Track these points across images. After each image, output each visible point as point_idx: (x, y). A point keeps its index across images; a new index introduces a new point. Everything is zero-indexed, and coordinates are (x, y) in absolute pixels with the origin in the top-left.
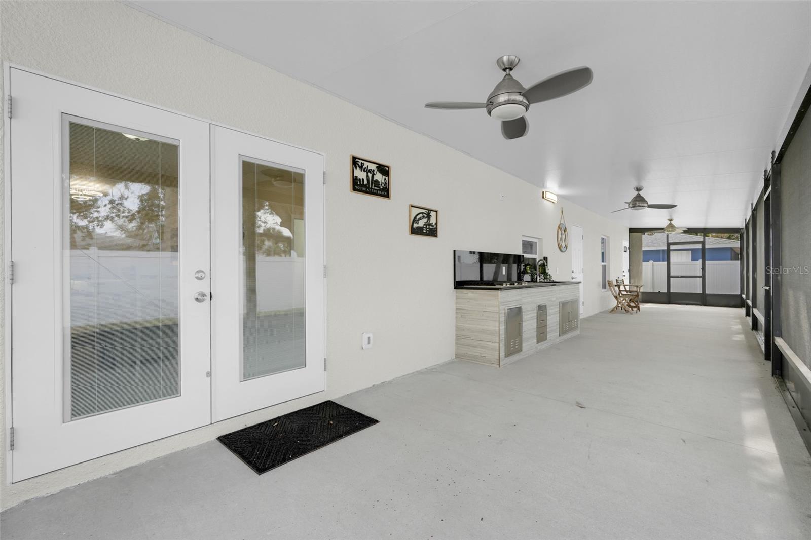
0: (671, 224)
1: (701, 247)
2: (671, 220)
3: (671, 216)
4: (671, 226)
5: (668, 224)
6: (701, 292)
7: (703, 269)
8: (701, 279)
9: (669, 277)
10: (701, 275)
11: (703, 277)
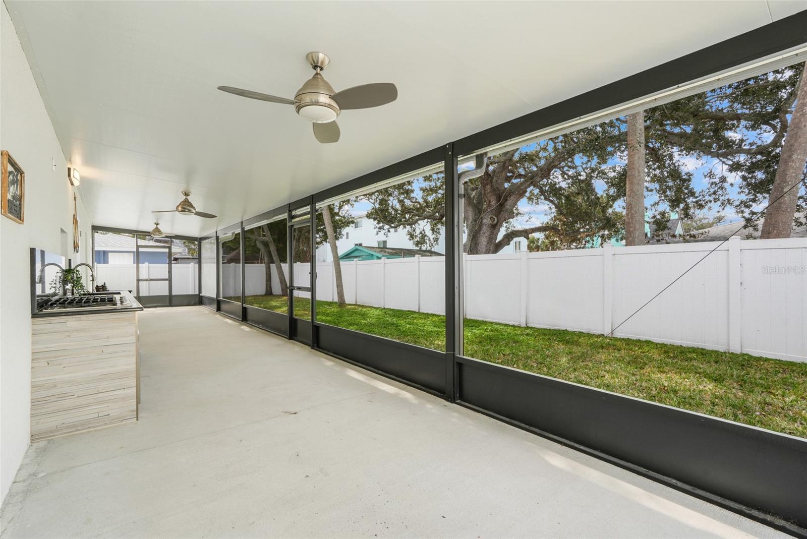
0: (157, 228)
1: (168, 251)
2: (157, 224)
3: (157, 220)
4: (157, 230)
5: (155, 228)
6: (168, 294)
7: (170, 272)
8: (168, 281)
9: (138, 280)
10: (168, 278)
11: (170, 280)
